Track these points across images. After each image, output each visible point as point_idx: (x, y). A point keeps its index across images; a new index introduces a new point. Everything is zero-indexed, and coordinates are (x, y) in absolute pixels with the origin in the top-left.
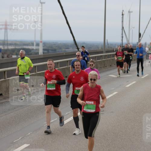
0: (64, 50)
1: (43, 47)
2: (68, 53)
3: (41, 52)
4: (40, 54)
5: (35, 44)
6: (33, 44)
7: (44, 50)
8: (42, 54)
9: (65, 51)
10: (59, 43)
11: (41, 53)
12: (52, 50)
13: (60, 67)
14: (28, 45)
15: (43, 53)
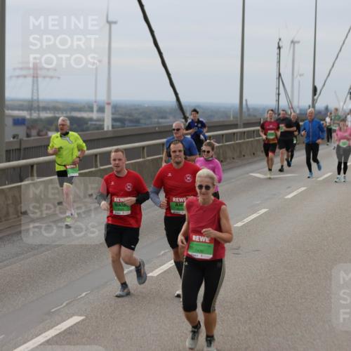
0: (156, 120)
1: (113, 114)
2: (164, 127)
3: (108, 125)
4: (106, 129)
5: (95, 109)
6: (90, 109)
7: (114, 120)
8: (110, 129)
9: (158, 123)
10: (146, 106)
11: (108, 127)
12: (131, 121)
13: (148, 156)
14: (80, 110)
15: (113, 127)
